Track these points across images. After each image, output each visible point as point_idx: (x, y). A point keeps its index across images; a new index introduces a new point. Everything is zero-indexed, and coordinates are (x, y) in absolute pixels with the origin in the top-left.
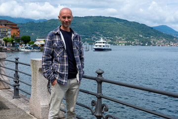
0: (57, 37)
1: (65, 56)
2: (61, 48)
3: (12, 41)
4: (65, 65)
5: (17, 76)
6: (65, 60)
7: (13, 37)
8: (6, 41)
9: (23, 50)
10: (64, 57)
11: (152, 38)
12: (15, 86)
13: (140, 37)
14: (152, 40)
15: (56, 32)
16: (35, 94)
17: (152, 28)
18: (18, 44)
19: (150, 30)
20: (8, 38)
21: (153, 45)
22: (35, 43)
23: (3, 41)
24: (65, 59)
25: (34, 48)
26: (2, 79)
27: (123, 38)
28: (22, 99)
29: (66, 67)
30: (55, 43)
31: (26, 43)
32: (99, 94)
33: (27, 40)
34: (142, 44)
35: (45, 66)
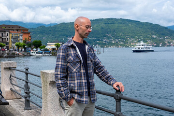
0: (71, 50)
1: (82, 71)
2: (77, 62)
3: (24, 46)
4: (83, 81)
5: (27, 87)
6: (83, 76)
7: (25, 42)
8: (18, 46)
9: (34, 54)
10: (81, 73)
11: (167, 38)
12: (26, 98)
13: (154, 38)
14: (167, 40)
15: (70, 44)
16: (46, 109)
17: (166, 28)
18: (30, 49)
19: (164, 30)
20: (20, 43)
21: (168, 46)
22: (46, 48)
23: (15, 47)
24: (82, 74)
25: (45, 53)
26: (13, 89)
27: (136, 40)
28: (33, 110)
29: (84, 83)
30: (70, 57)
31: (37, 48)
32: (118, 113)
33: (38, 45)
34: (155, 45)
35: (62, 84)
